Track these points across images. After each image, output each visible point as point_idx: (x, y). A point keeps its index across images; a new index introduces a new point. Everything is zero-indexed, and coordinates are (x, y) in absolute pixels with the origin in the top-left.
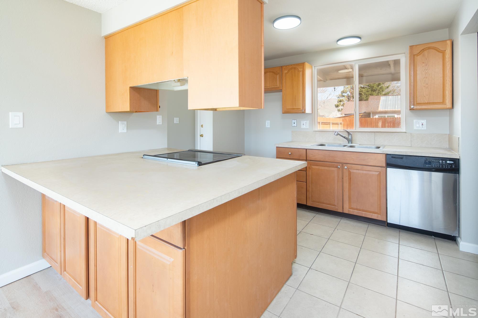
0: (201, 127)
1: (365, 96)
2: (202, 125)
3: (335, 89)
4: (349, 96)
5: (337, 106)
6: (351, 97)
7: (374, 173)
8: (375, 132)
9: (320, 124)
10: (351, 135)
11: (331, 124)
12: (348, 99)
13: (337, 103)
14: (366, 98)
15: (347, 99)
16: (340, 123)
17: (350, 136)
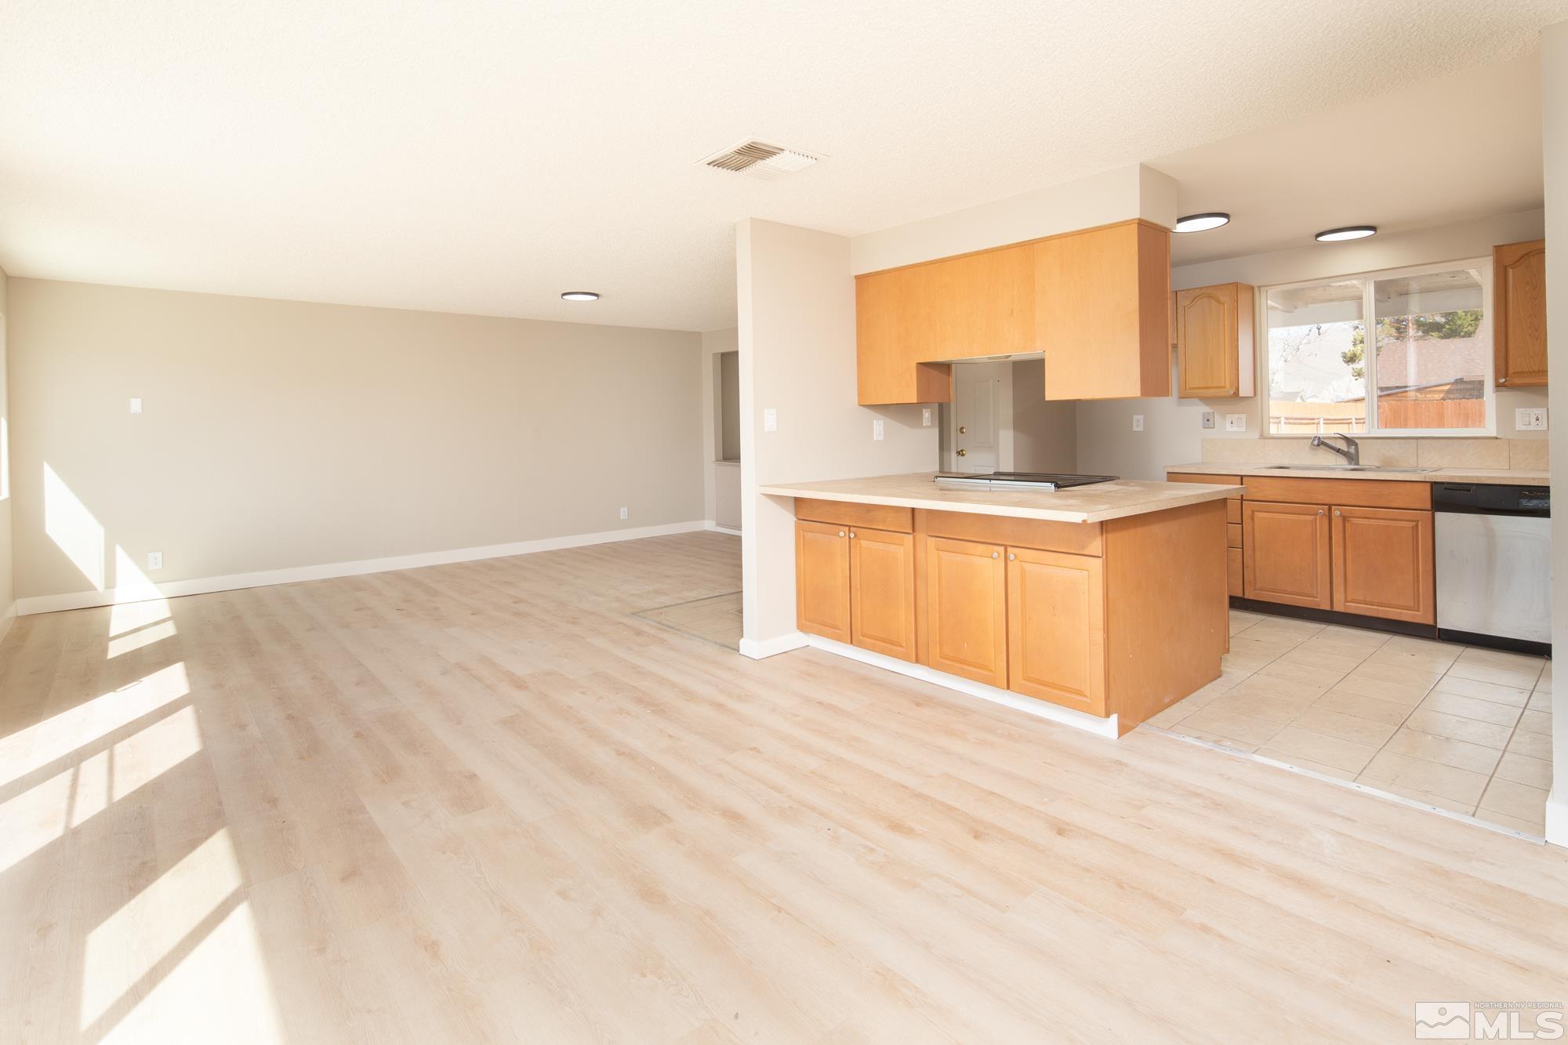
0: (959, 432)
1: (1469, 318)
2: (962, 428)
3: (1319, 329)
4: (1403, 321)
5: (1351, 359)
6: (1408, 324)
7: (1404, 524)
8: (1417, 438)
9: (1279, 423)
10: (1356, 445)
11: (1322, 422)
12: (1398, 329)
13: (1352, 348)
14: (1471, 325)
15: (1393, 331)
16: (1356, 419)
17: (1353, 447)
